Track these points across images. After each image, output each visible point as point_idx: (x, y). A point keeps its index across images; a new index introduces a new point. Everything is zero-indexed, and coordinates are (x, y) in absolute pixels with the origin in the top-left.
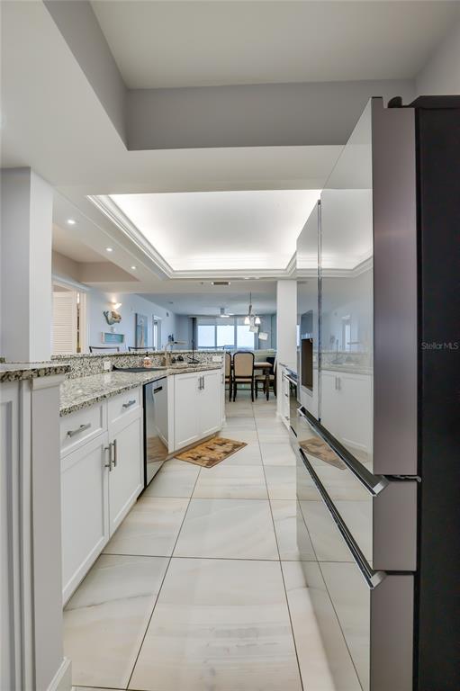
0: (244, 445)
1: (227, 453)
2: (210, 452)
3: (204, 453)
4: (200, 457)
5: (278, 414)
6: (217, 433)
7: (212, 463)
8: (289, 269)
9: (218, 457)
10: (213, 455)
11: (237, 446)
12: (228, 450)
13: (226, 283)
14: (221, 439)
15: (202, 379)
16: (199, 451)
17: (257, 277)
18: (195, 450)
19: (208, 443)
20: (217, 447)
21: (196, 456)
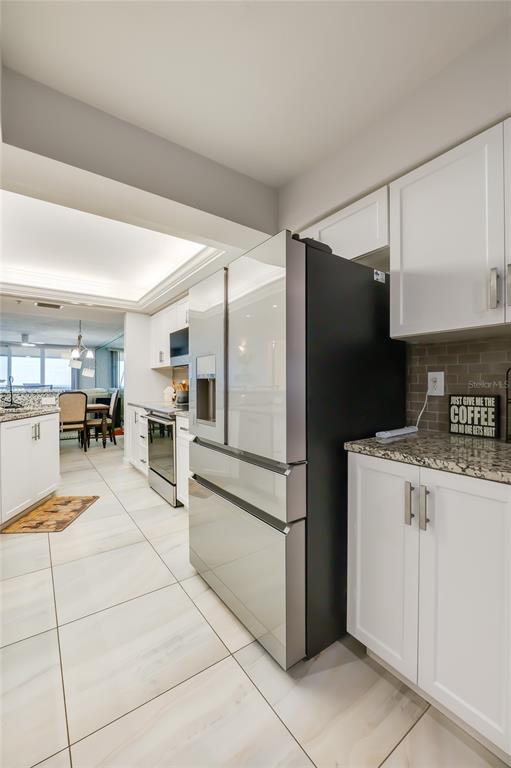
0: (95, 498)
1: (78, 512)
2: (53, 515)
3: (44, 518)
4: (41, 523)
5: (126, 459)
6: (53, 494)
7: (61, 525)
8: (141, 303)
9: (67, 517)
10: (61, 517)
11: (87, 502)
12: (78, 507)
13: (58, 307)
14: (63, 498)
15: (37, 427)
16: (36, 517)
17: (90, 304)
18: (29, 518)
19: (45, 507)
20: (59, 507)
21: (34, 524)
